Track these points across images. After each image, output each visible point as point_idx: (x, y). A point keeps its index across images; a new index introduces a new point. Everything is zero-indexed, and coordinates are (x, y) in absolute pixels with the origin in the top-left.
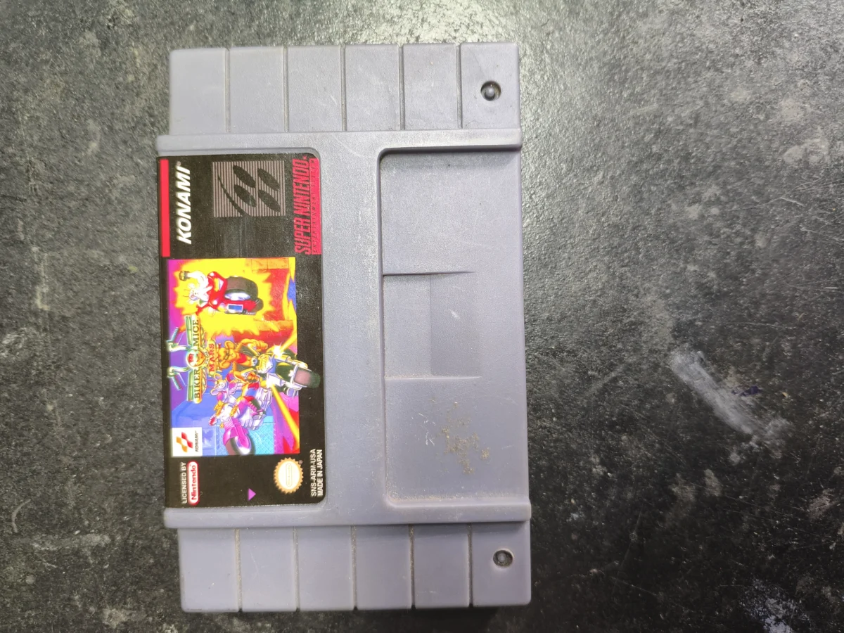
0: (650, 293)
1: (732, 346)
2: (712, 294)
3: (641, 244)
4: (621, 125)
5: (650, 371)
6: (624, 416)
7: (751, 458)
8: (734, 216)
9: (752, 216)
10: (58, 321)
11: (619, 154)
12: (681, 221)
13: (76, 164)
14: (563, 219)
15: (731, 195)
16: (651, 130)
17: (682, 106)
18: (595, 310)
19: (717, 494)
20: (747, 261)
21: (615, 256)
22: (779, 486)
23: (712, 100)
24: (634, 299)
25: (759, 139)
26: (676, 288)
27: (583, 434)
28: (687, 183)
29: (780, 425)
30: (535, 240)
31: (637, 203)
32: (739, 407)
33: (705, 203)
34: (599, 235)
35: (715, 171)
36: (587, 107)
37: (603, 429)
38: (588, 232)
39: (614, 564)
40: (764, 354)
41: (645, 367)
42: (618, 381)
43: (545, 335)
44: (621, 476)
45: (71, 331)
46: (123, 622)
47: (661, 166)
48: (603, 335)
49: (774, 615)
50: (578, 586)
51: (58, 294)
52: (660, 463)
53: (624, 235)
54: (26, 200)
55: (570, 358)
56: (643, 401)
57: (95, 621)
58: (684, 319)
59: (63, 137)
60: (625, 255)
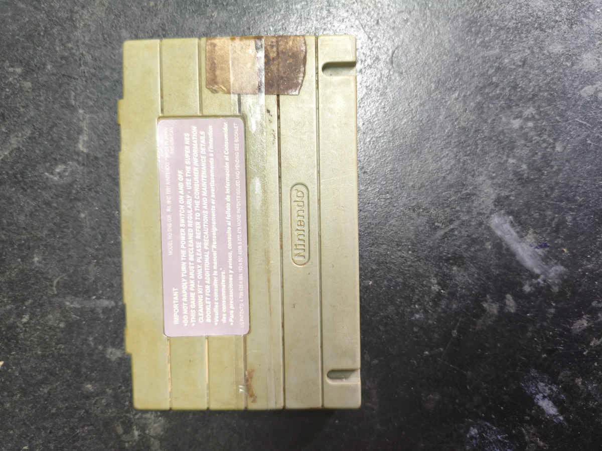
0: (482, 175)
1: (533, 215)
2: (523, 179)
3: (479, 142)
4: (474, 61)
5: (477, 226)
6: (456, 254)
7: (538, 290)
8: (543, 129)
9: (555, 130)
10: (92, 160)
11: (470, 81)
12: (508, 129)
13: (111, 58)
14: (429, 121)
15: (542, 115)
16: (493, 67)
17: (516, 52)
18: (445, 183)
19: (513, 311)
20: (548, 160)
21: (461, 148)
22: (554, 310)
23: (536, 50)
24: (471, 178)
25: (566, 79)
26: (500, 173)
27: (428, 264)
28: (514, 104)
29: (559, 270)
30: (408, 133)
32: (534, 256)
33: (524, 119)
34: (452, 133)
35: (533, 98)
36: (452, 47)
37: (441, 262)
38: (444, 131)
39: (440, 350)
40: (554, 223)
41: (473, 223)
42: (454, 231)
43: (410, 197)
44: (449, 294)
45: (100, 166)
46: (119, 358)
47: (498, 92)
48: (447, 200)
49: (542, 393)
50: (415, 362)
51: (94, 142)
52: (477, 287)
53: (468, 135)
54: (77, 79)
55: (424, 213)
56: (469, 246)
57: (101, 355)
58: (503, 194)
59: (105, 39)
60: (468, 148)
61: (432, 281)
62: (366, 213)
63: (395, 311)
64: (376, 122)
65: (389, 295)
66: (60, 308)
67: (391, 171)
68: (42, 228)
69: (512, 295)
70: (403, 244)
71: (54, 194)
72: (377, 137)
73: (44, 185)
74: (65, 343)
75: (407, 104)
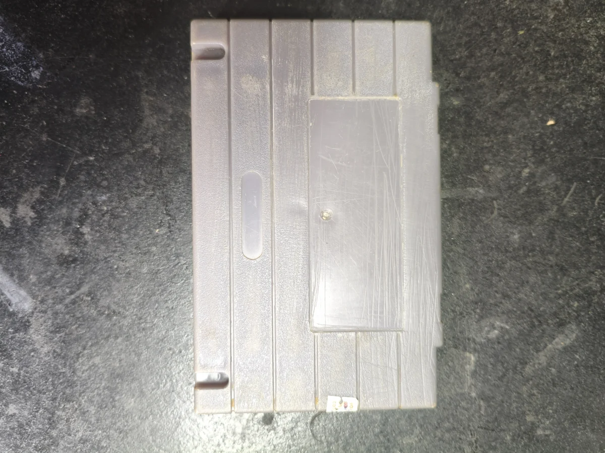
10: (460, 345)
12: (21, 403)
21: (69, 380)
24: (56, 349)
26: (26, 356)
27: (95, 255)
28: (16, 429)
31: (53, 417)
33: (3, 415)
37: (81, 258)
38: (88, 398)
39: (77, 162)
41: (50, 301)
42: (70, 292)
48: (80, 325)
56: (53, 277)
61: (90, 237)
62: (166, 306)
63: (129, 202)
65: (137, 219)
66: (489, 186)
67: (142, 353)
68: (511, 270)
69: (4, 227)
70: (124, 275)
71: (499, 307)
73: (509, 315)
74: (482, 148)
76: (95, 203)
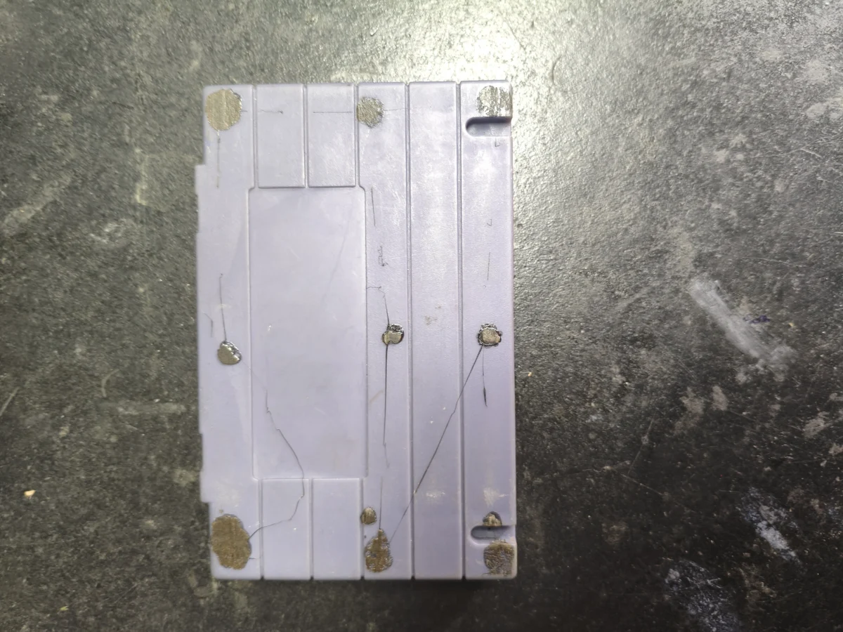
0: (676, 225)
1: (746, 278)
2: (732, 230)
3: (672, 181)
4: (662, 75)
5: (671, 295)
6: (644, 333)
7: (757, 380)
8: (757, 162)
9: (773, 163)
10: (154, 215)
11: (658, 100)
12: (710, 164)
13: (178, 79)
14: (604, 154)
15: (756, 143)
16: (688, 81)
17: (718, 61)
18: (627, 237)
19: (723, 408)
20: (765, 204)
21: (648, 191)
22: (779, 406)
23: (745, 57)
24: (662, 230)
25: (785, 95)
26: (700, 223)
27: (607, 347)
28: (717, 130)
29: (784, 352)
30: (577, 172)
31: (671, 144)
32: (749, 333)
33: (732, 149)
34: (635, 170)
35: (742, 122)
36: (633, 56)
37: (625, 344)
38: (625, 167)
39: (626, 464)
40: (775, 288)
41: (666, 291)
42: (641, 302)
43: (580, 256)
44: (637, 386)
45: (164, 224)
46: (191, 482)
47: (695, 114)
48: (631, 260)
49: (766, 520)
50: (592, 480)
51: (156, 191)
52: (673, 377)
53: (657, 172)
54: (133, 108)
55: (601, 279)
56: (662, 321)
57: (166, 479)
58: (705, 251)
59: (169, 54)
60: (657, 190)
61: (613, 369)
62: (523, 280)
63: (564, 412)
64: (533, 158)
65: (554, 390)
66: (112, 416)
67: (554, 222)
68: (87, 308)
69: (722, 387)
70: (573, 320)
71: (103, 262)
72: (535, 178)
73: (89, 250)
74: (119, 463)
75: (573, 133)
76: (605, 411)
